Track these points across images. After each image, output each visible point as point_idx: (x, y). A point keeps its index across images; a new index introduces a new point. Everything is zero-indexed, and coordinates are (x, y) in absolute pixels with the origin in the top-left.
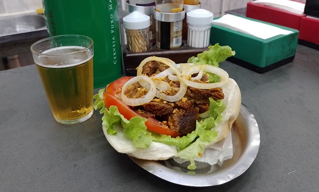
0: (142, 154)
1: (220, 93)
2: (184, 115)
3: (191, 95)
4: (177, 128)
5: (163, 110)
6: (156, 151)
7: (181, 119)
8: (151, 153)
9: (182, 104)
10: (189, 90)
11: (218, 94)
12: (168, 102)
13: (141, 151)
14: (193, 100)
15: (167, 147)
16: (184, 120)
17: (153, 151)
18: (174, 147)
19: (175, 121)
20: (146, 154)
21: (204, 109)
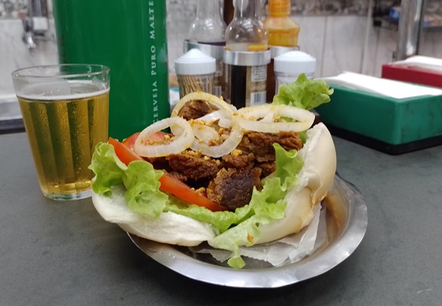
0: (146, 229)
1: (294, 139)
2: (233, 177)
3: (250, 147)
4: (219, 197)
5: (200, 169)
6: (174, 227)
7: (227, 183)
8: (165, 230)
9: (231, 159)
10: (246, 139)
11: (291, 141)
12: (212, 158)
13: (146, 224)
14: (251, 155)
15: (195, 224)
16: (233, 184)
17: (169, 227)
18: (207, 226)
19: (216, 185)
20: (155, 231)
21: (270, 169)
